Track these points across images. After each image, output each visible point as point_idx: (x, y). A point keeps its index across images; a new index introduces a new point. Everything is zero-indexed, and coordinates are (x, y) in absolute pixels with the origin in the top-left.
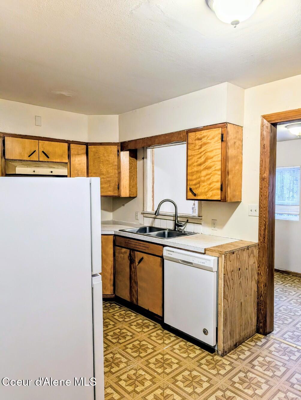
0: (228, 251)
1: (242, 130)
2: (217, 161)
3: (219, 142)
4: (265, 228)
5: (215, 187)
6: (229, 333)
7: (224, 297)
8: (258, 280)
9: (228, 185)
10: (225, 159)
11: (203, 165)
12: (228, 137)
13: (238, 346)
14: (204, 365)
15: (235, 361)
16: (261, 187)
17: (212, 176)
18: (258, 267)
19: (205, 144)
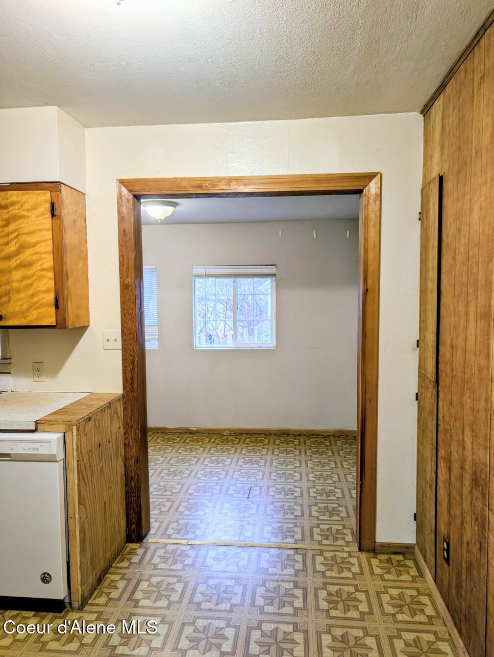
0: (81, 419)
1: (85, 199)
2: (45, 253)
3: (47, 218)
4: (133, 367)
5: (43, 301)
6: (89, 563)
7: (79, 503)
8: (125, 455)
9: (68, 297)
10: (59, 251)
11: (15, 259)
12: (64, 209)
13: (103, 578)
14: (50, 643)
15: (105, 608)
16: (122, 300)
17: (35, 280)
18: (125, 434)
19: (16, 218)
